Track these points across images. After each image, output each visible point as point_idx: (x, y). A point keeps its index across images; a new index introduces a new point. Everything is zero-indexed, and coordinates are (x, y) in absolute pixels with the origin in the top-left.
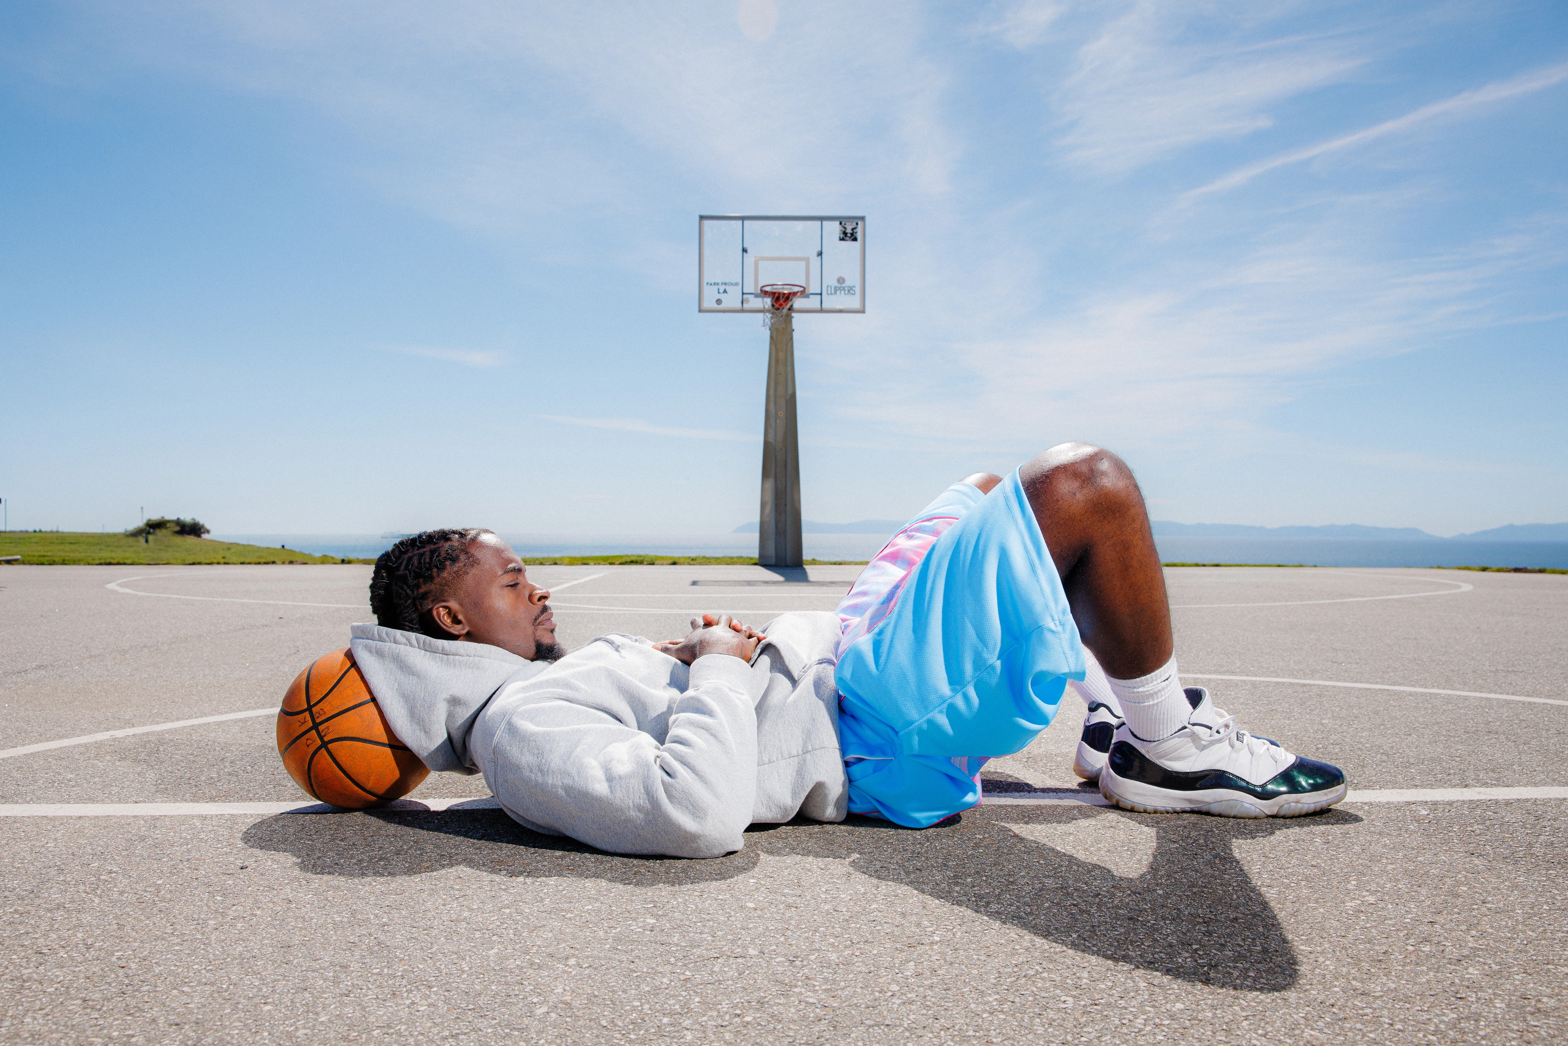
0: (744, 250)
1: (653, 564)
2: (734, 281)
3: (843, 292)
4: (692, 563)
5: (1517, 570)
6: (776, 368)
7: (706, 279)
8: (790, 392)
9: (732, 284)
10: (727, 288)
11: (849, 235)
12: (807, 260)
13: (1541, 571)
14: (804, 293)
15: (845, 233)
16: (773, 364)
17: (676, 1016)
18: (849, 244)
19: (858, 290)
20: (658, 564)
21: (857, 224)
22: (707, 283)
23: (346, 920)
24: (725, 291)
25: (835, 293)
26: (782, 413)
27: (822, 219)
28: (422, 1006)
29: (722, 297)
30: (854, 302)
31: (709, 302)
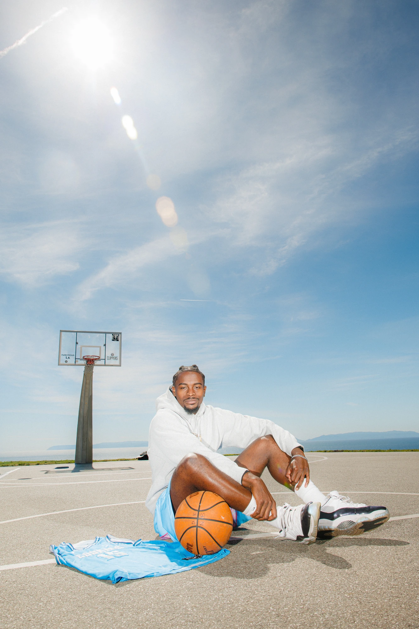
0: (77, 343)
1: (29, 465)
2: (72, 354)
3: (113, 359)
4: (45, 463)
5: (335, 451)
6: (85, 386)
7: (62, 353)
8: (90, 395)
9: (71, 355)
10: (70, 356)
11: (116, 339)
12: (100, 347)
13: (342, 451)
14: (99, 359)
15: (114, 338)
18: (116, 342)
19: (118, 358)
20: (31, 465)
21: (119, 335)
22: (62, 355)
24: (69, 358)
25: (110, 359)
26: (87, 403)
27: (106, 333)
29: (68, 360)
30: (117, 362)
31: (62, 362)
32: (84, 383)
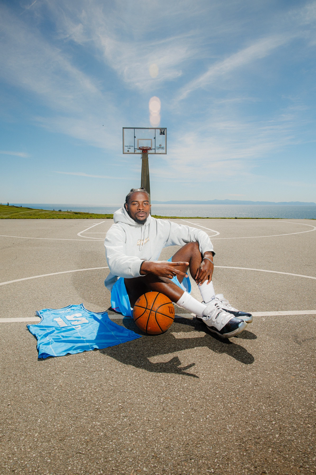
0: (135, 137)
2: (132, 145)
7: (125, 144)
8: (148, 174)
10: (130, 147)
12: (151, 140)
14: (150, 149)
15: (161, 133)
16: (143, 167)
17: (82, 389)
18: (162, 135)
19: (165, 148)
21: (165, 130)
22: (125, 146)
23: (18, 360)
24: (130, 148)
25: (159, 149)
27: (155, 129)
28: (31, 387)
29: (129, 150)
30: (164, 151)
31: (126, 151)
32: (143, 166)
